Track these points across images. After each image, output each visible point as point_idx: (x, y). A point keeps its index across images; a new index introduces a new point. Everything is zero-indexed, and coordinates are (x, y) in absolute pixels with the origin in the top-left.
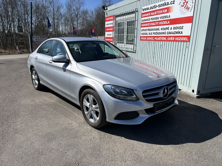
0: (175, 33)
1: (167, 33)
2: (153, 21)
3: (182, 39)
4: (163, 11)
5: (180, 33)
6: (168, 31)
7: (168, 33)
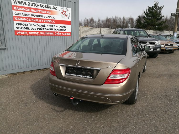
0: (61, 30)
1: (53, 29)
2: (35, 17)
3: (67, 34)
4: (46, 12)
5: (65, 30)
6: (55, 28)
7: (55, 30)
